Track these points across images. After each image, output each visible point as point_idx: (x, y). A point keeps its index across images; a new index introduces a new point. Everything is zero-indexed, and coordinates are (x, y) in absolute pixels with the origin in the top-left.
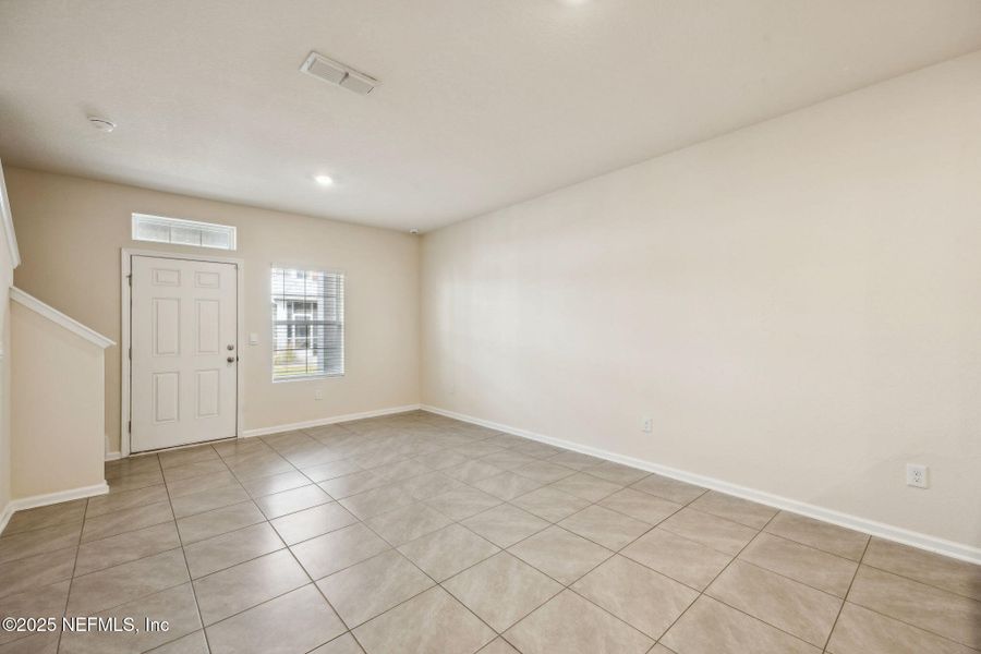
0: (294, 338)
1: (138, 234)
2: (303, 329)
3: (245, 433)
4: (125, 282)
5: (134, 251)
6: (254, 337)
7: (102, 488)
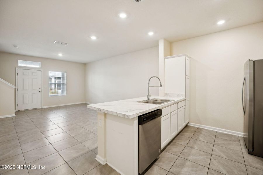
0: (56, 87)
1: (20, 65)
2: (59, 85)
3: (43, 107)
4: (17, 74)
5: (19, 68)
6: (45, 87)
7: (14, 115)
